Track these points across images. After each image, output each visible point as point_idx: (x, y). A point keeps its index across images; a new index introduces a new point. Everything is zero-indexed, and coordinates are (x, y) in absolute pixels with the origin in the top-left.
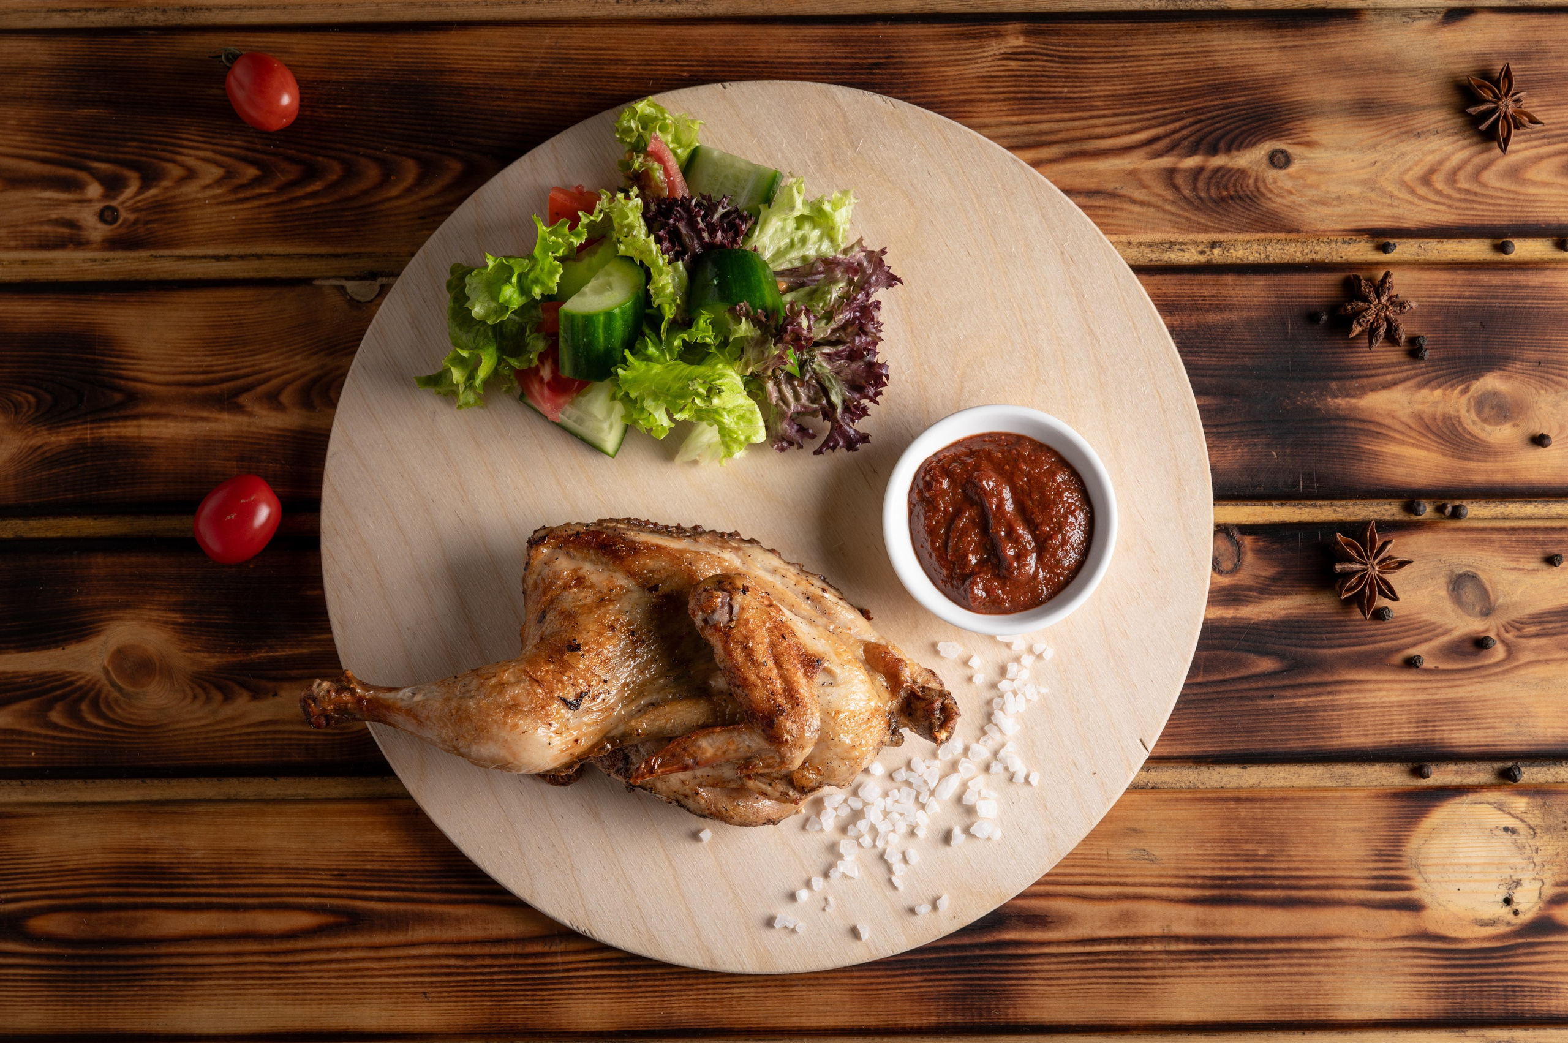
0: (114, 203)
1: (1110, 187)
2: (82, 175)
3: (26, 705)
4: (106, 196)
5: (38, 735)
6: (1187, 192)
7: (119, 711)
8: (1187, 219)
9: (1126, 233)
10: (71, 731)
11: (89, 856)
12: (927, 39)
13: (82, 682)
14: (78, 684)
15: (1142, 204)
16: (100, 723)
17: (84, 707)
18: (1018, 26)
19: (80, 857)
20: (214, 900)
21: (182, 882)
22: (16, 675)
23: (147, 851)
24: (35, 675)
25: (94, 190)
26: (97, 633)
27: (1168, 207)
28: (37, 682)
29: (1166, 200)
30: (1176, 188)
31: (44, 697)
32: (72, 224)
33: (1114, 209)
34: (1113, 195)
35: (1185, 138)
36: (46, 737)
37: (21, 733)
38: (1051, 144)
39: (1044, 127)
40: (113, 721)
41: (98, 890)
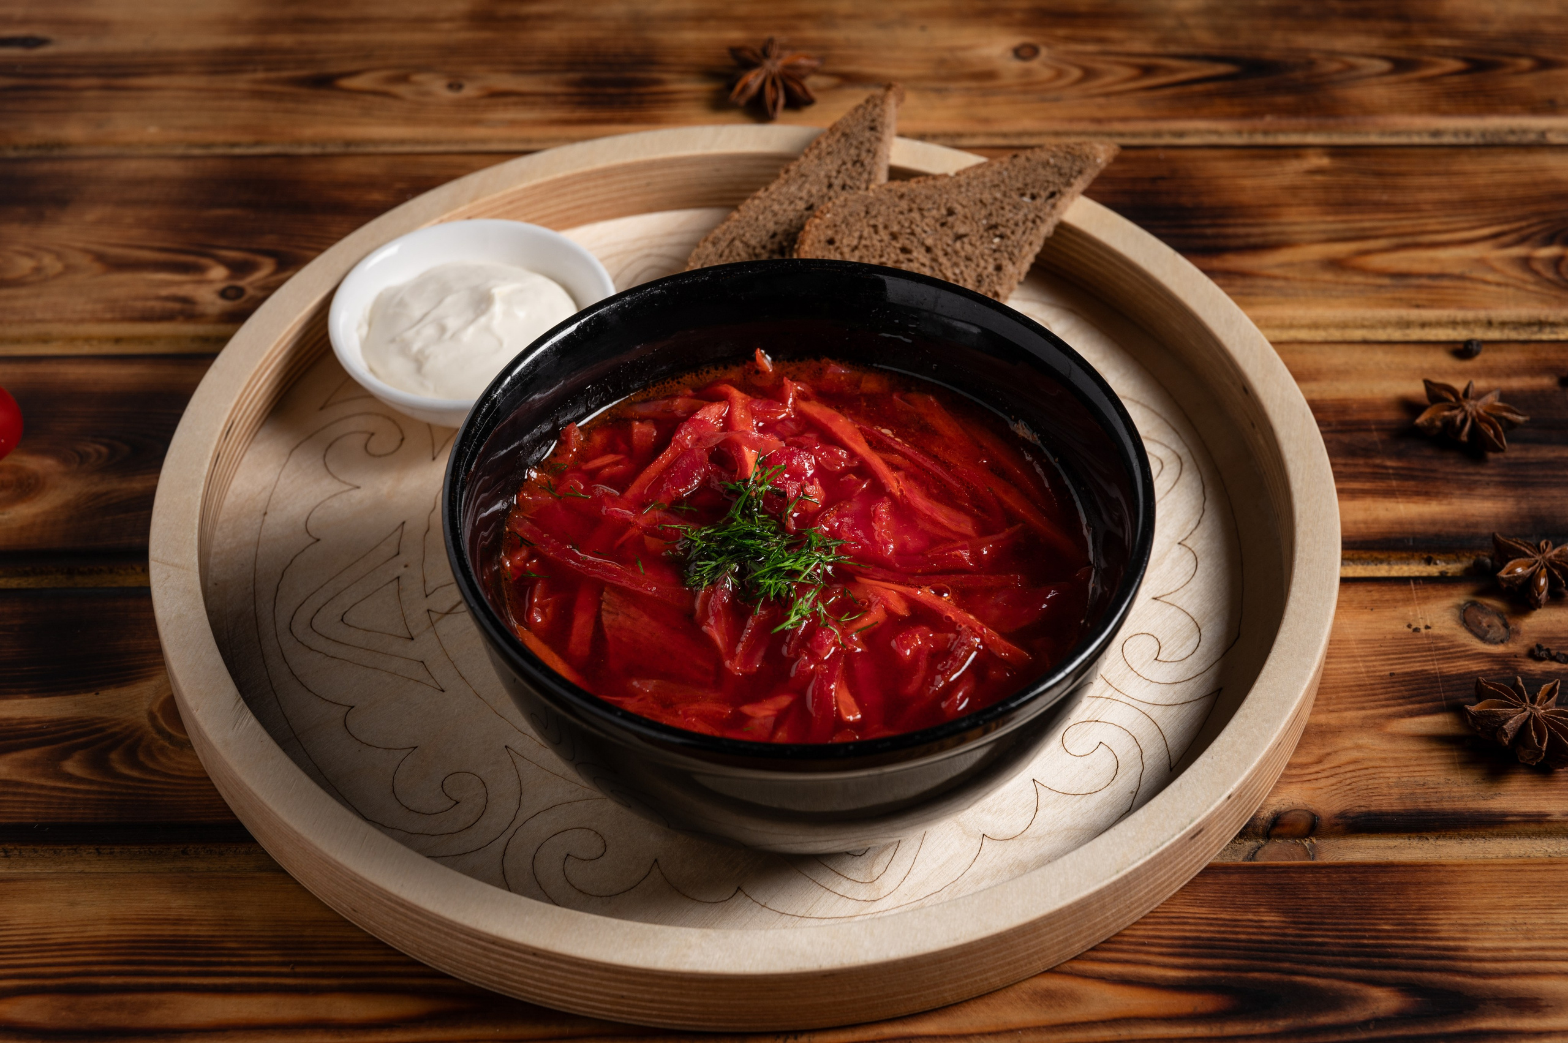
0: (241, 283)
1: (1457, 270)
2: (204, 261)
3: (31, 754)
4: (231, 277)
5: (42, 787)
6: (1550, 275)
7: (163, 760)
8: (1556, 297)
9: (1486, 308)
10: (91, 782)
11: (89, 928)
12: (1216, 159)
13: (117, 729)
14: (110, 731)
15: (1498, 284)
16: (135, 774)
17: (114, 756)
18: (1319, 151)
19: (76, 929)
20: (272, 981)
21: (225, 959)
22: (24, 721)
23: (177, 921)
24: (51, 721)
25: (218, 273)
26: (149, 677)
27: (1531, 287)
28: (53, 729)
29: (1525, 282)
30: (1536, 273)
31: (60, 745)
32: (185, 300)
33: (1465, 289)
34: (1461, 277)
35: (1534, 234)
36: (54, 788)
37: (18, 784)
38: (1377, 237)
39: (1367, 225)
40: (154, 772)
41: (96, 968)
